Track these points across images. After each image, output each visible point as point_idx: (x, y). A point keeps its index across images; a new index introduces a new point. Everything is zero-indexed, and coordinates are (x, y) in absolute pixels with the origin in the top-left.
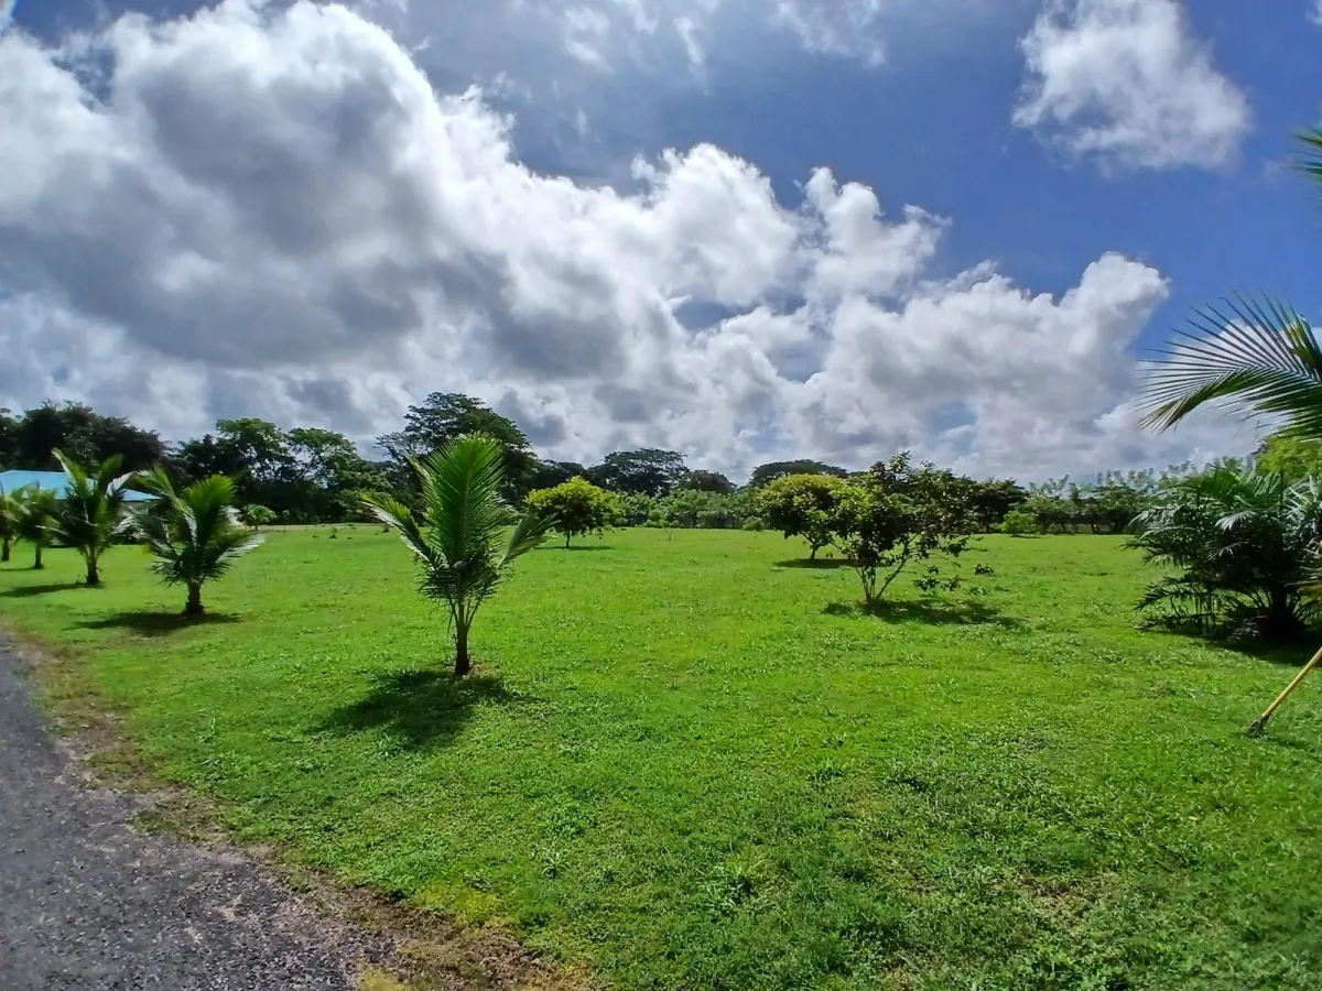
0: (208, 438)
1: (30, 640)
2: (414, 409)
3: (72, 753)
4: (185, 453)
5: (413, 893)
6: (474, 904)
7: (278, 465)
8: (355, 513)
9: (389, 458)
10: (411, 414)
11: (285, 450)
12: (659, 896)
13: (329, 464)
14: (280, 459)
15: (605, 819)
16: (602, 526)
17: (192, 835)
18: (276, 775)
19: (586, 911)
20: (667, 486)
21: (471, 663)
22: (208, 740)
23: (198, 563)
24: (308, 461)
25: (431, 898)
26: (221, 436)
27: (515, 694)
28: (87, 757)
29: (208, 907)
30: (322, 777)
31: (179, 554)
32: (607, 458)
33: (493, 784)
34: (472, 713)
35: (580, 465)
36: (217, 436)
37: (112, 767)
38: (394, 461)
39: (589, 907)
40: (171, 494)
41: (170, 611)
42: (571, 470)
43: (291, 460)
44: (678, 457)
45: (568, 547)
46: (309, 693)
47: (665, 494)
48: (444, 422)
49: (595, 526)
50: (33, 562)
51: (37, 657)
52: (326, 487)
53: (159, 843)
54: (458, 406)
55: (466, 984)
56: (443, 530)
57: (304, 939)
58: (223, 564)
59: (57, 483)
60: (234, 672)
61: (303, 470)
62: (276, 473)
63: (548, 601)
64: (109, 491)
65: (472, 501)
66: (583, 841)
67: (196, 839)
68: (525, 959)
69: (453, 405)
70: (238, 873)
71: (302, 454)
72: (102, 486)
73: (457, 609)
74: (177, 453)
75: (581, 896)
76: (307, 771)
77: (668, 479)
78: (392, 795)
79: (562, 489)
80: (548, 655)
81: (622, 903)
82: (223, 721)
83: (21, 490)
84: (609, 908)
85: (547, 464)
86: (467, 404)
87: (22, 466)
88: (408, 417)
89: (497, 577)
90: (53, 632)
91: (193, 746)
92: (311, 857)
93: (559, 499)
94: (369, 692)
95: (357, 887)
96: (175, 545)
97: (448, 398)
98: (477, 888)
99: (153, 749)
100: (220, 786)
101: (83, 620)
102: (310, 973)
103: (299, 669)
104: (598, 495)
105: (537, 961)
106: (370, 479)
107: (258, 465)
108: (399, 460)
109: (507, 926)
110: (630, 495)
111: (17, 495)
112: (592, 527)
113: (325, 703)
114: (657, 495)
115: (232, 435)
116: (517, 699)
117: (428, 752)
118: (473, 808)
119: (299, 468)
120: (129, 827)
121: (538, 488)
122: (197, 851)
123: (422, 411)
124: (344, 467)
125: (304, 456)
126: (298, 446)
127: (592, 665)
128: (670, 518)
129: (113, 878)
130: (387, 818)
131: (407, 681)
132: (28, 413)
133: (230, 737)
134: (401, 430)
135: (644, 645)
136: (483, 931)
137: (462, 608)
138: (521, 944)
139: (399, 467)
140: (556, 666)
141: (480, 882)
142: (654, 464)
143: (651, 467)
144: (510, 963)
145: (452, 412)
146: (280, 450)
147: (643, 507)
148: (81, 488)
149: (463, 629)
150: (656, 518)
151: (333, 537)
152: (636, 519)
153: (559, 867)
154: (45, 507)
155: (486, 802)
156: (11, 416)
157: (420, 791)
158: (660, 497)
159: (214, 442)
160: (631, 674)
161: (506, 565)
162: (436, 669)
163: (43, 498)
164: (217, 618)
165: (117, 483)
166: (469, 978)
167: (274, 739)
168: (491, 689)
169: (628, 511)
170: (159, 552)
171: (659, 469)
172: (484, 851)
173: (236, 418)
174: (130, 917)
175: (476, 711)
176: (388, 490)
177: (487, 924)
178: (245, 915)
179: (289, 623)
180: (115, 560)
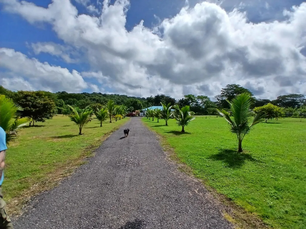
0: (183, 99)
1: (158, 134)
2: (223, 89)
3: (167, 154)
4: (179, 102)
5: (234, 200)
6: (249, 207)
7: (195, 103)
8: (210, 113)
9: (217, 101)
10: (222, 90)
11: (196, 100)
12: (300, 220)
13: (205, 103)
14: (195, 102)
15: (285, 197)
16: (278, 117)
17: (188, 174)
18: (202, 166)
19: (279, 219)
20: (299, 105)
21: (242, 150)
22: (188, 156)
23: (184, 122)
24: (201, 102)
25: (239, 202)
26: (185, 98)
27: (255, 159)
28: (169, 156)
29: (193, 189)
30: (211, 168)
31: (181, 121)
32: (278, 97)
33: (252, 181)
34: (244, 162)
35: (269, 100)
36: (184, 98)
37: (173, 158)
38: (218, 101)
39: (281, 218)
40: (179, 110)
41: (179, 131)
42: (267, 101)
43: (197, 102)
44: (303, 96)
45: (266, 122)
46: (206, 150)
47: (298, 107)
48: (230, 91)
49: (275, 117)
50: (157, 122)
51: (159, 137)
52: (204, 108)
53: (183, 174)
54: (234, 87)
55: (248, 225)
56: (235, 117)
57: (212, 202)
58: (188, 123)
59: (161, 108)
60: (191, 144)
61: (200, 104)
62: (195, 105)
63: (262, 136)
64: (169, 109)
65: (243, 110)
66: (278, 201)
67: (189, 175)
68: (263, 224)
69: (232, 87)
70: (197, 184)
71: (199, 101)
72: (168, 108)
73: (239, 136)
74: (178, 102)
75: (278, 214)
76: (208, 166)
77: (299, 103)
78: (227, 176)
79: (265, 107)
80: (264, 151)
81: (290, 219)
82: (191, 153)
83: (155, 109)
84: (286, 220)
85: (258, 100)
86: (236, 86)
87: (155, 105)
88: (221, 91)
89: (249, 129)
90: (161, 133)
91: (186, 156)
92: (211, 185)
93: (264, 109)
94: (219, 152)
95: (221, 194)
96: (180, 119)
97: (231, 86)
98: (250, 204)
99: (179, 156)
100: (191, 165)
101: (166, 131)
102: (214, 210)
103: (204, 145)
104: (276, 108)
105: (266, 226)
106: (213, 106)
107: (191, 104)
108: (219, 101)
109: (258, 215)
110: (286, 108)
111: (155, 110)
112: (274, 117)
113: (210, 153)
114: (296, 108)
115: (187, 98)
116: (256, 161)
117: (234, 169)
118: (247, 185)
119: (199, 104)
120: (177, 170)
121: (257, 106)
122: (189, 177)
123: (225, 89)
124: (208, 103)
125: (200, 101)
126: (199, 99)
127: (278, 156)
128: (301, 115)
129: (175, 179)
130: (226, 181)
131: (227, 151)
132: (155, 96)
133: (192, 156)
134: (220, 94)
135: (295, 152)
136: (252, 214)
137: (240, 136)
138: (262, 221)
139: (219, 103)
140: (267, 154)
141: (251, 203)
142: (294, 98)
143: (293, 100)
144: (259, 224)
145: (232, 89)
146: (195, 100)
147: (291, 111)
148: (165, 109)
149: (240, 141)
150: (296, 115)
151: (206, 118)
152: (289, 115)
153: (272, 206)
154: (159, 112)
155: (250, 184)
156: (153, 97)
157: (233, 177)
158: (297, 109)
159: (184, 99)
160: (291, 160)
161: (252, 126)
162: (234, 150)
163: (159, 111)
164: (187, 133)
165: (170, 108)
166: (249, 224)
167: (200, 158)
168: (248, 157)
169: (285, 113)
170: (177, 120)
171: (296, 100)
172: (251, 196)
173: (187, 94)
174: (179, 187)
175: (245, 162)
176: (217, 108)
177: (253, 213)
178: (199, 193)
179: (200, 135)
180: (170, 121)
